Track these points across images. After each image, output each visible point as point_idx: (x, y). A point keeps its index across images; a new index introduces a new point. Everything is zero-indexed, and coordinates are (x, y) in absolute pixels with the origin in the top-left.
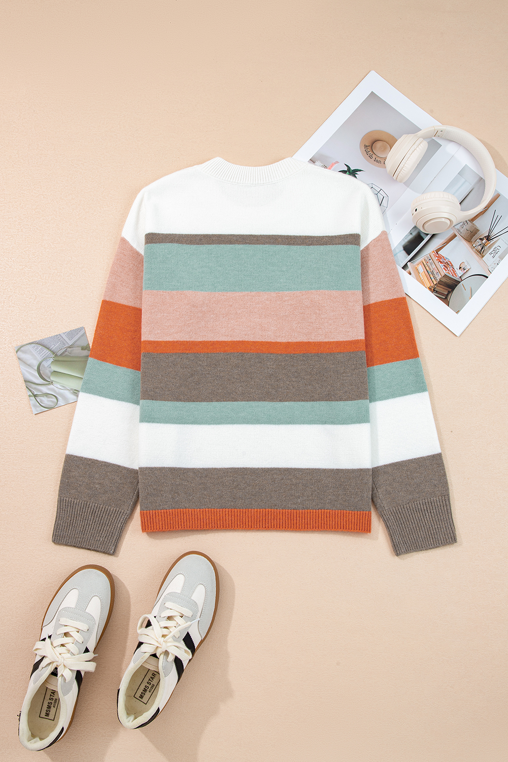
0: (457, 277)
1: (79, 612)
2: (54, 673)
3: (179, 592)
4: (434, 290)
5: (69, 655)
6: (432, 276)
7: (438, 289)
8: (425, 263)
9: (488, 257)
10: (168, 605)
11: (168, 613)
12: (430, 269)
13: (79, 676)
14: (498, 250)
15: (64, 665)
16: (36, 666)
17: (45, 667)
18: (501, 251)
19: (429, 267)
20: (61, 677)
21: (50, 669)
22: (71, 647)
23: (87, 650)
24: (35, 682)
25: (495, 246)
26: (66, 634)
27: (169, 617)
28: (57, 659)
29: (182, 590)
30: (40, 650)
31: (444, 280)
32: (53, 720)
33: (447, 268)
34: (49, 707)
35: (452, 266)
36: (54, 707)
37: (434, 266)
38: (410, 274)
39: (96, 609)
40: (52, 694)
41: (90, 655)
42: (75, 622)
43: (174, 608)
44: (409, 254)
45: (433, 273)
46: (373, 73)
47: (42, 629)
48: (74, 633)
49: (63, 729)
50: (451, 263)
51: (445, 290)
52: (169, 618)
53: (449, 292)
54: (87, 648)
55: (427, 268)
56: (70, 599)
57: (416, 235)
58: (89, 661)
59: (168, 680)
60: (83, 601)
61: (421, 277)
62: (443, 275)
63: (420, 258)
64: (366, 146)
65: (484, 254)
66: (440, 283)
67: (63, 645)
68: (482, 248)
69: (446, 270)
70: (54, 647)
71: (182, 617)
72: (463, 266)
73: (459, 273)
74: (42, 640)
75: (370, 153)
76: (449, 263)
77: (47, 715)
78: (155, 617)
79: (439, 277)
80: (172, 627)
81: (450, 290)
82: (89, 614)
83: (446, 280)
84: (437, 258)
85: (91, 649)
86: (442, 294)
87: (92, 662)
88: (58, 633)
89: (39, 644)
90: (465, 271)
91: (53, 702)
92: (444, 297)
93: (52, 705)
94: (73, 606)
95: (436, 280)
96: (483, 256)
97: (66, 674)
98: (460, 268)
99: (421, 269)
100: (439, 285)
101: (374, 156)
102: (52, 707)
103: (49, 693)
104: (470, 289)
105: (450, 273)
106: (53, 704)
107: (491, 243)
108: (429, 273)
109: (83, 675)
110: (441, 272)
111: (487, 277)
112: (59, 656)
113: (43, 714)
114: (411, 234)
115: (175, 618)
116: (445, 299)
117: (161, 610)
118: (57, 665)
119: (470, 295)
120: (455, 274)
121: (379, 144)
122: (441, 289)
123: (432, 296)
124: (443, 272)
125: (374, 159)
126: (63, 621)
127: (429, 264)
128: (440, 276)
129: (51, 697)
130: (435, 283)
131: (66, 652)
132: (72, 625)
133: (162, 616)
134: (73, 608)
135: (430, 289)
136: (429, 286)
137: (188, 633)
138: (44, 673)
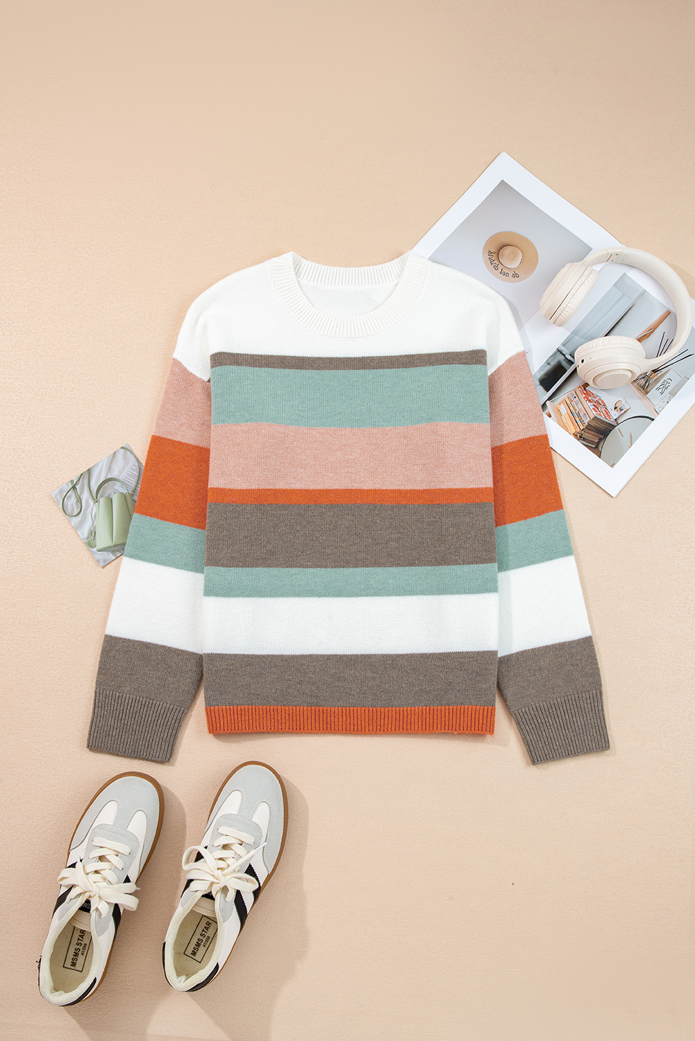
0: (612, 420)
1: (119, 830)
2: (86, 907)
3: (236, 813)
4: (580, 437)
5: (105, 884)
6: (577, 419)
7: (586, 435)
8: (568, 402)
9: (654, 392)
10: (222, 830)
11: (224, 841)
12: (575, 410)
13: (117, 912)
14: (668, 385)
15: (99, 896)
16: (61, 900)
17: (75, 898)
18: (672, 385)
19: (573, 407)
20: (95, 912)
21: (80, 902)
22: (108, 873)
23: (127, 880)
24: (60, 918)
25: (665, 378)
26: (101, 858)
27: (224, 845)
28: (91, 889)
29: (240, 811)
30: (68, 879)
31: (594, 424)
32: (81, 971)
33: (598, 409)
34: (76, 954)
35: (605, 405)
36: (83, 954)
37: (581, 406)
38: (550, 416)
39: (141, 827)
40: (80, 938)
41: (131, 887)
42: (113, 842)
43: (230, 834)
44: (548, 390)
45: (579, 415)
46: (504, 156)
47: (69, 853)
48: (111, 857)
49: (95, 980)
50: (603, 402)
51: (595, 437)
52: (225, 847)
53: (600, 440)
54: (127, 878)
55: (572, 409)
56: (107, 813)
57: (555, 365)
58: (130, 894)
59: (229, 926)
60: (124, 817)
61: (564, 420)
62: (592, 417)
63: (563, 396)
64: (490, 253)
65: (648, 390)
66: (589, 427)
67: (96, 872)
68: (646, 382)
69: (596, 411)
70: (87, 874)
71: (241, 845)
72: (619, 406)
73: (614, 414)
74: (70, 867)
75: (495, 262)
76: (600, 401)
77: (74, 964)
78: (206, 847)
79: (586, 421)
80: (229, 858)
81: (602, 437)
82: (131, 833)
83: (596, 425)
84: (584, 395)
85: (133, 878)
86: (592, 442)
87: (133, 897)
88: (91, 857)
89: (67, 872)
90: (623, 412)
91: (81, 948)
92: (594, 446)
93: (80, 952)
94: (111, 822)
95: (583, 424)
96: (647, 393)
97: (102, 908)
98: (616, 408)
99: (563, 409)
100: (588, 431)
101: (500, 267)
102: (80, 955)
103: (77, 935)
104: (629, 435)
105: (602, 414)
106: (81, 950)
107: (659, 375)
108: (575, 415)
109: (122, 912)
110: (589, 413)
111: (653, 420)
112: (94, 885)
113: (68, 964)
114: (549, 364)
115: (232, 847)
116: (596, 448)
117: (214, 838)
118: (90, 896)
119: (629, 444)
120: (609, 416)
121: (507, 251)
122: (590, 435)
123: (579, 445)
124: (593, 414)
125: (500, 270)
126: (98, 841)
127: (573, 403)
128: (589, 419)
129: (79, 941)
130: (582, 428)
131: (102, 880)
132: (110, 846)
133: (216, 844)
134: (110, 825)
135: (575, 435)
136: (574, 431)
137: (250, 865)
138: (72, 906)
